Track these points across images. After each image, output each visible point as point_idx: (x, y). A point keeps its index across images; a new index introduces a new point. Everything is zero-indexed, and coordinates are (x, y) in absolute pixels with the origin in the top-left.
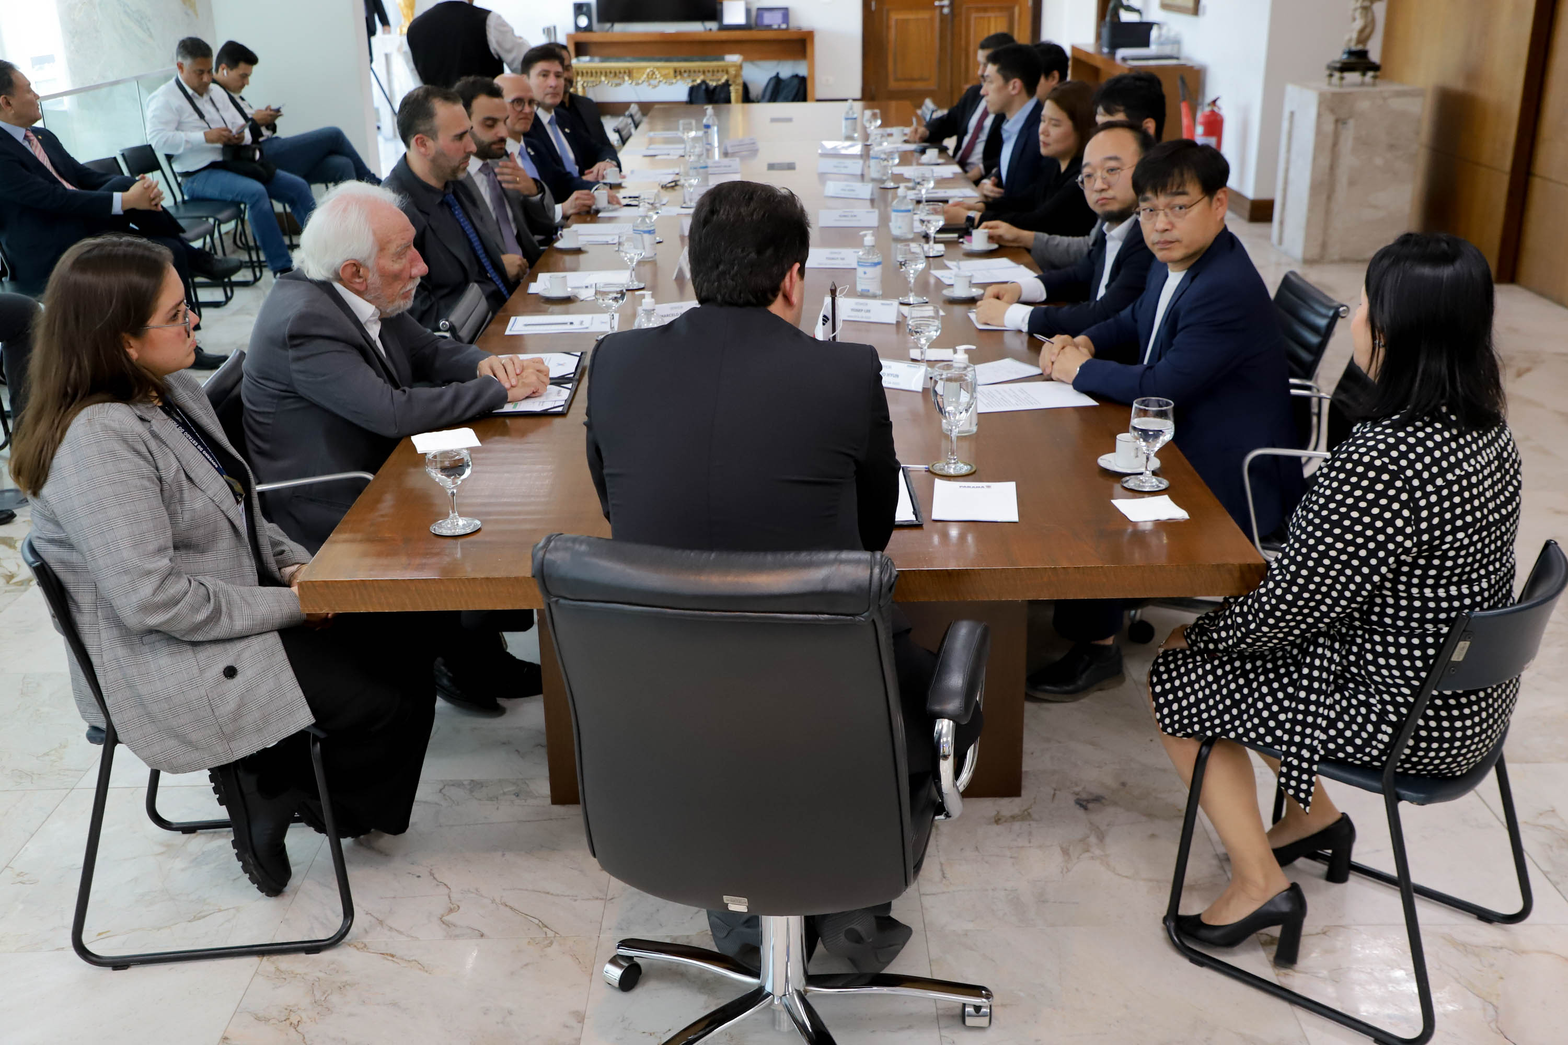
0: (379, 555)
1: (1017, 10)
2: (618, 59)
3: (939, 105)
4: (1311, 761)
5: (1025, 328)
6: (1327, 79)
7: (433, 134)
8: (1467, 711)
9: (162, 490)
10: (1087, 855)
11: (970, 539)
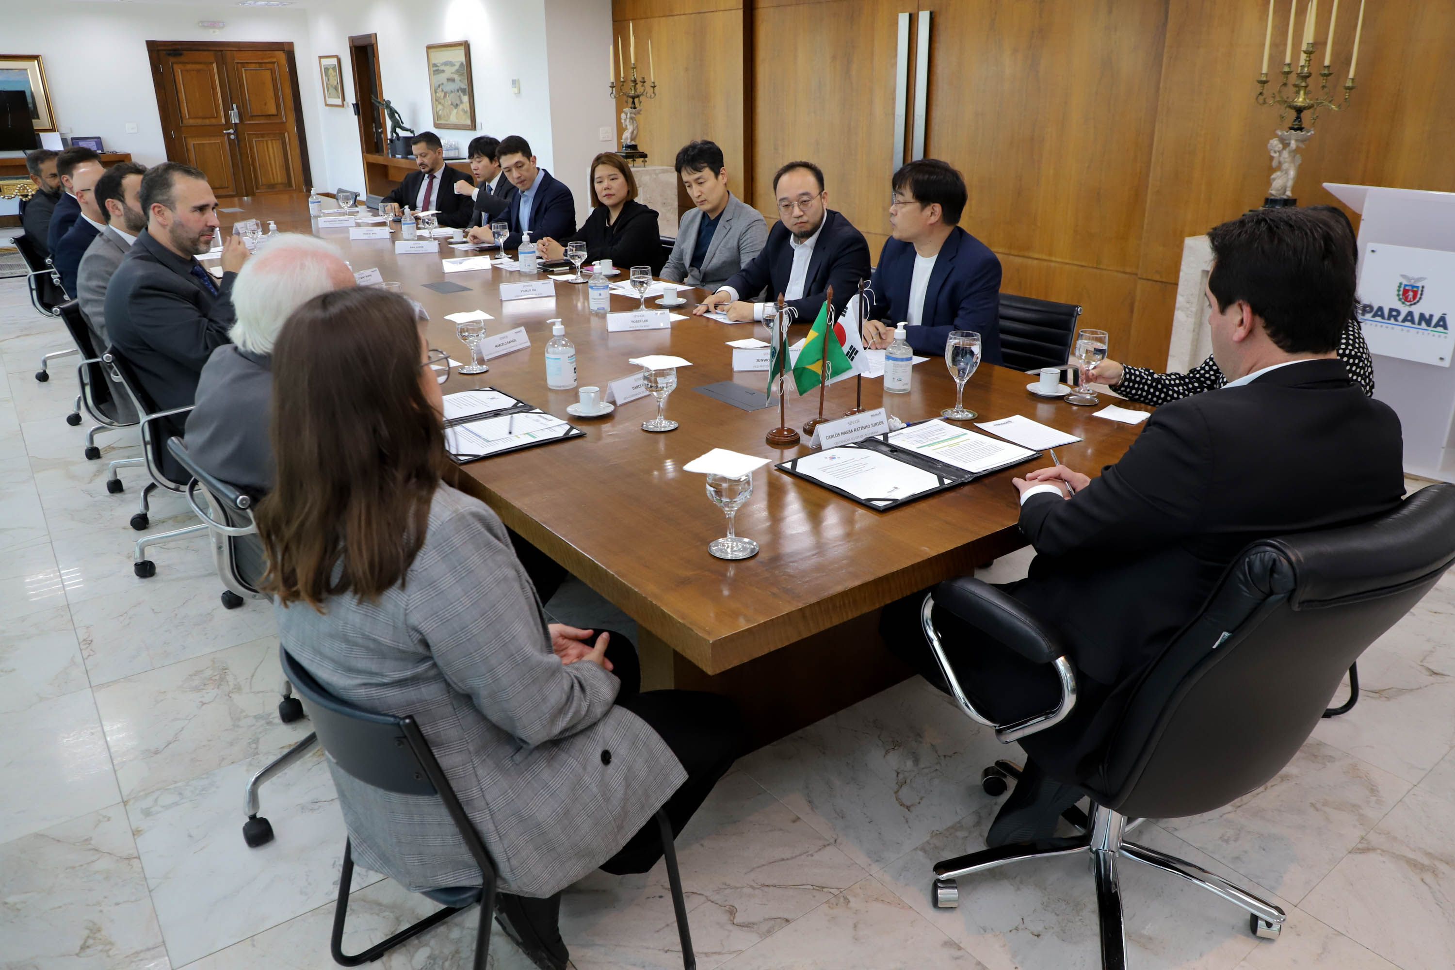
7: (170, 204)
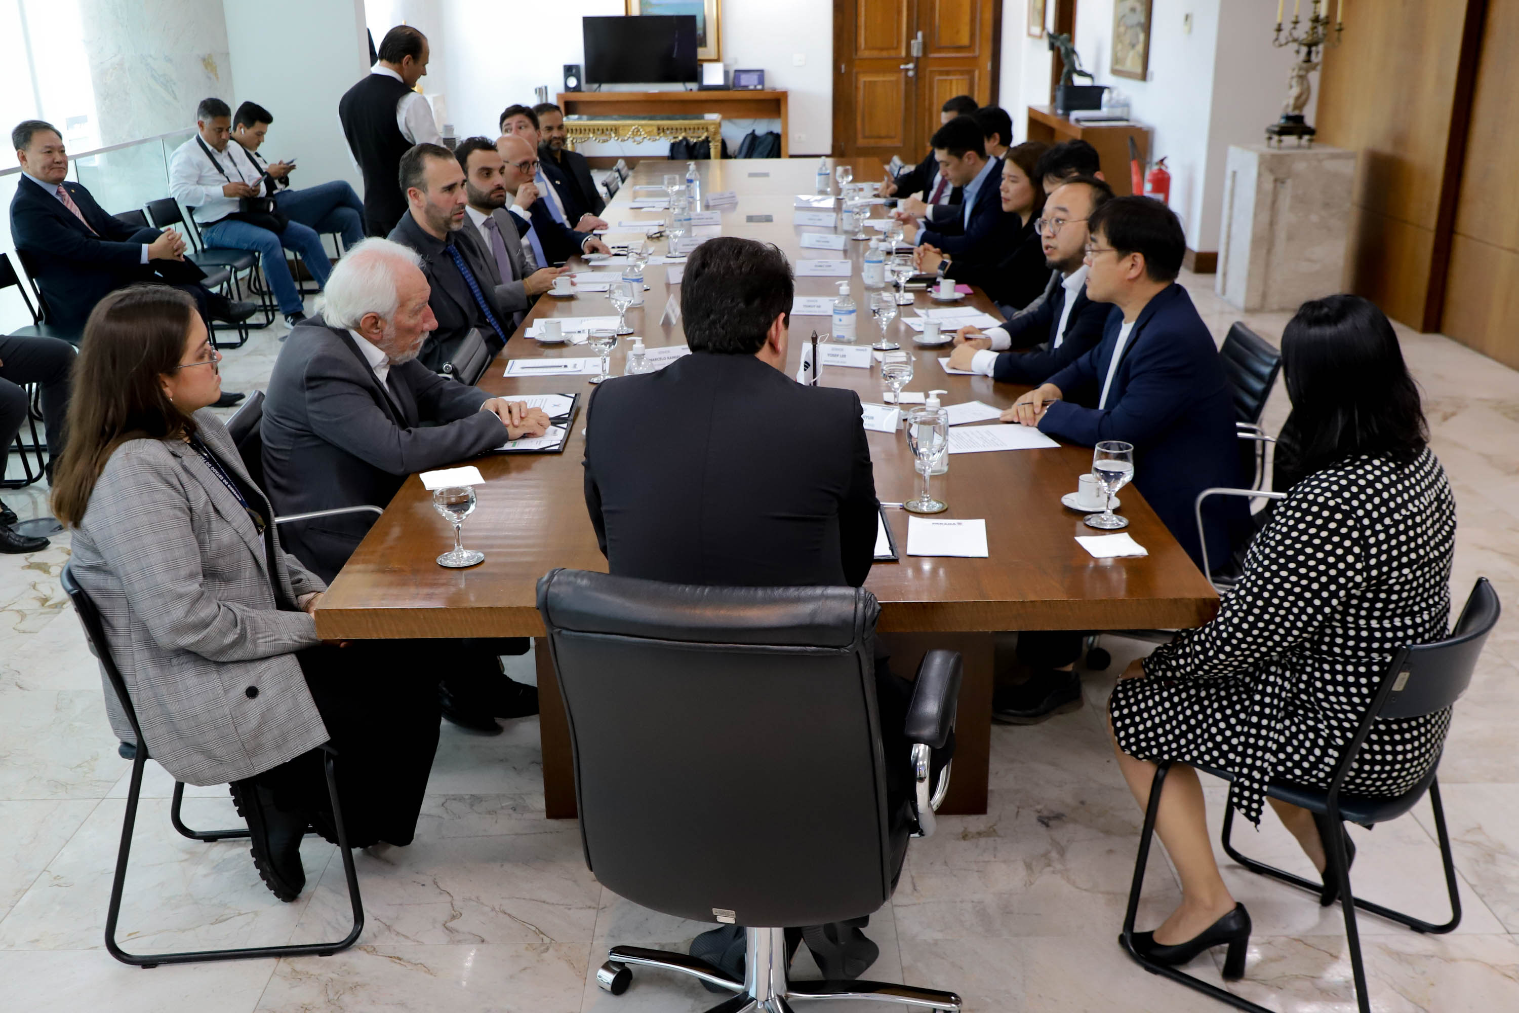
0: (391, 585)
1: (977, 73)
2: (605, 117)
3: (906, 161)
4: (1261, 782)
5: (991, 373)
6: (1266, 142)
7: (423, 187)
8: (1408, 736)
9: (192, 520)
10: (1051, 869)
11: (941, 572)
